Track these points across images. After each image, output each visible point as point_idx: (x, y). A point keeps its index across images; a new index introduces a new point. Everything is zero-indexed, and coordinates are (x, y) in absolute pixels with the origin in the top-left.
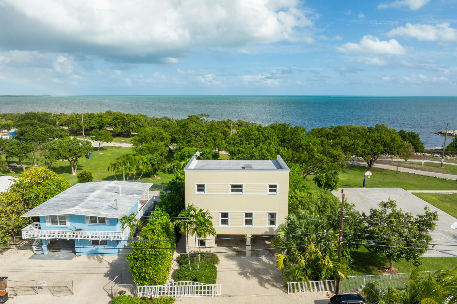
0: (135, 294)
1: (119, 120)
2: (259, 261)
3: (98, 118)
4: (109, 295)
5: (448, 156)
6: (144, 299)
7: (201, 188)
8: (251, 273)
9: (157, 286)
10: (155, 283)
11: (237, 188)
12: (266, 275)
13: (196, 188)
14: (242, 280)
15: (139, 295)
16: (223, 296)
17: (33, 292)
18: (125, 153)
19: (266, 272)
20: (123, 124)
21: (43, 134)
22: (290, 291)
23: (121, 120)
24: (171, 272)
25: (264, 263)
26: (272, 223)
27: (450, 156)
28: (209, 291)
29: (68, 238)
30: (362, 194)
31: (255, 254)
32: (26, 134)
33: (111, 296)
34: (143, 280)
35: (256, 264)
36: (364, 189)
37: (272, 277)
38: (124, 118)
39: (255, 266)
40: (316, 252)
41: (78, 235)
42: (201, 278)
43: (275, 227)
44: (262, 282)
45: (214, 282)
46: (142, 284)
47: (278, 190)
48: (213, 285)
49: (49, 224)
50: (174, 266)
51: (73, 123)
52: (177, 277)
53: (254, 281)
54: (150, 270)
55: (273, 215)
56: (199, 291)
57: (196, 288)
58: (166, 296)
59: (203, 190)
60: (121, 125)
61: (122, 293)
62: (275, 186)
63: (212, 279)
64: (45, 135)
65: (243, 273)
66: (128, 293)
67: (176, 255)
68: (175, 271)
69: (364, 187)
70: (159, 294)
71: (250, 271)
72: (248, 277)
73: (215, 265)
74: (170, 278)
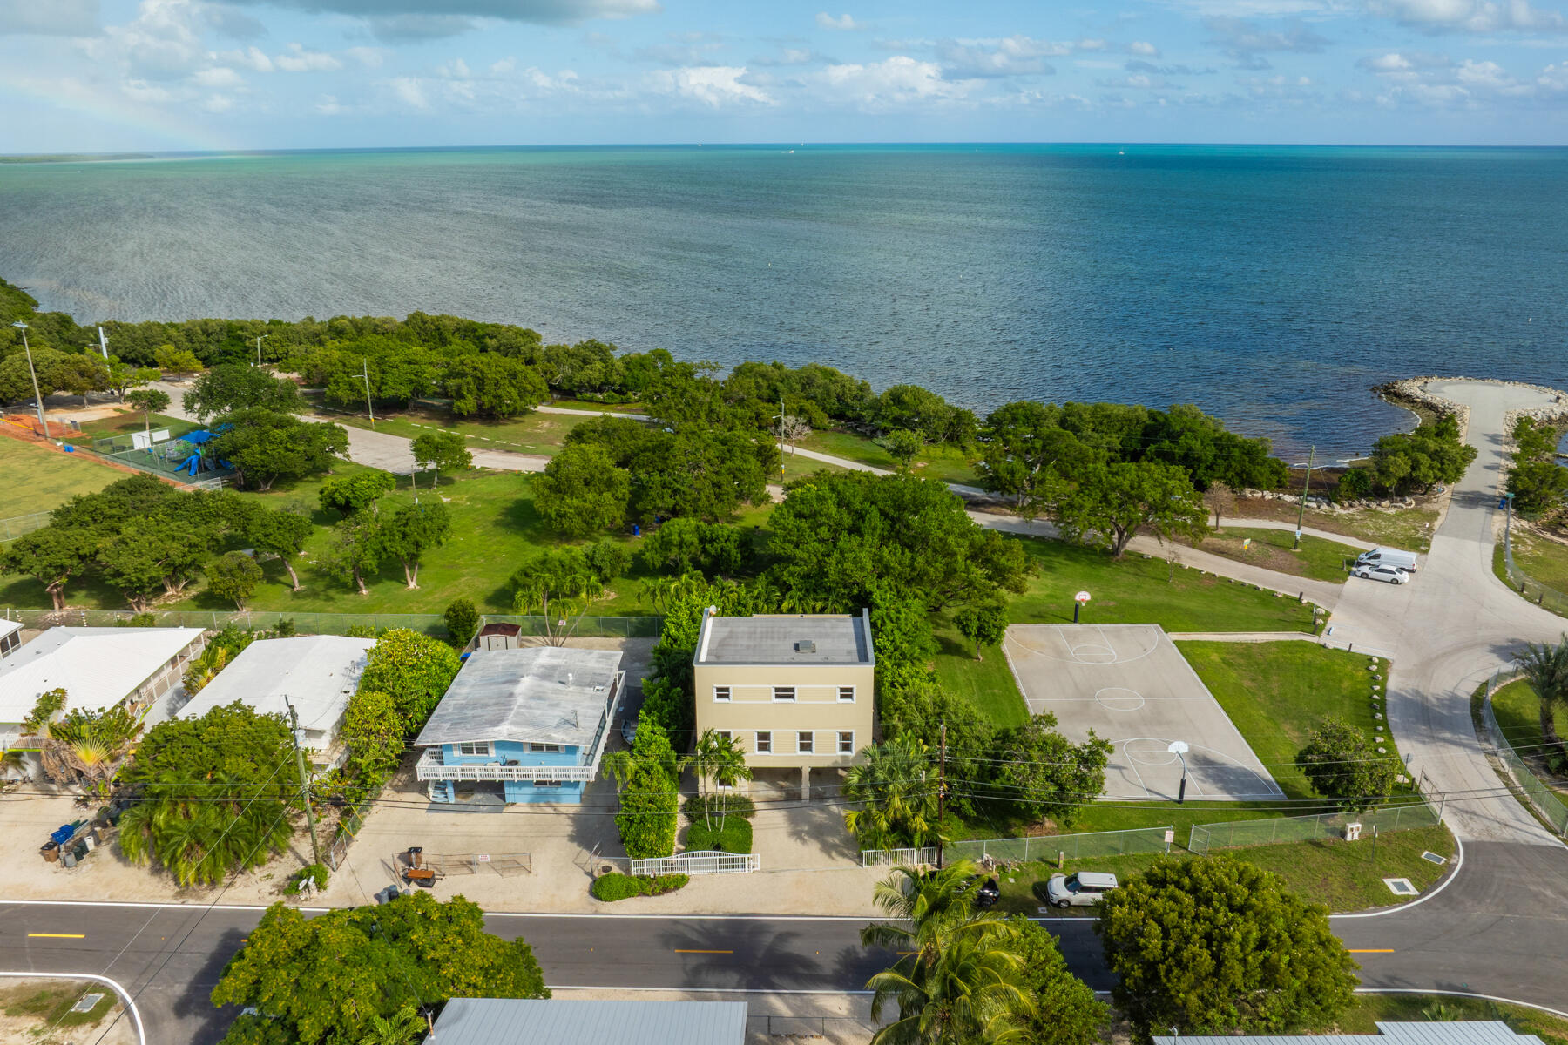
0: (628, 871)
1: (469, 379)
2: (823, 809)
3: (406, 366)
4: (587, 873)
5: (1337, 506)
6: (643, 878)
7: (723, 693)
8: (807, 833)
9: (661, 859)
10: (660, 855)
11: (785, 693)
12: (833, 836)
13: (715, 693)
14: (794, 845)
15: (634, 872)
16: (762, 871)
17: (466, 871)
18: (507, 497)
19: (833, 831)
20: (480, 388)
21: (287, 449)
22: (867, 863)
23: (475, 377)
24: (677, 832)
25: (831, 814)
26: (846, 747)
27: (1342, 506)
28: (741, 864)
29: (497, 779)
30: (1062, 641)
31: (818, 798)
32: (245, 451)
33: (591, 874)
34: (641, 850)
35: (818, 816)
36: (1076, 626)
37: (841, 840)
38: (481, 372)
39: (815, 819)
40: (904, 808)
41: (515, 773)
42: (728, 845)
43: (851, 754)
44: (827, 848)
45: (747, 851)
46: (638, 857)
47: (855, 696)
48: (746, 856)
49: (457, 753)
50: (681, 822)
51: (336, 382)
52: (690, 841)
53: (814, 847)
54: (653, 837)
55: (846, 737)
56: (724, 864)
57: (721, 861)
58: (677, 872)
59: (727, 696)
60: (475, 391)
61: (606, 869)
62: (851, 690)
63: (744, 845)
64: (292, 451)
65: (797, 834)
66: (616, 870)
67: (681, 799)
68: (684, 831)
69: (1075, 621)
70: (664, 870)
71: (806, 828)
72: (804, 841)
73: (749, 820)
74: (676, 842)
